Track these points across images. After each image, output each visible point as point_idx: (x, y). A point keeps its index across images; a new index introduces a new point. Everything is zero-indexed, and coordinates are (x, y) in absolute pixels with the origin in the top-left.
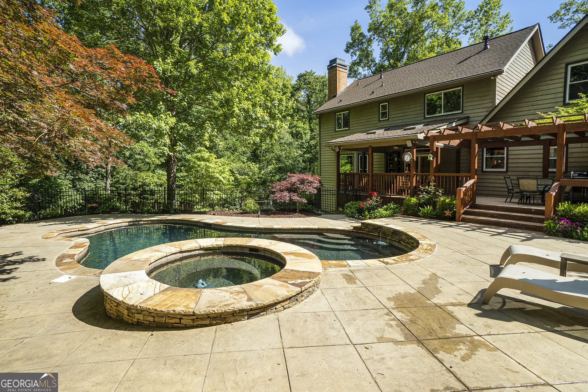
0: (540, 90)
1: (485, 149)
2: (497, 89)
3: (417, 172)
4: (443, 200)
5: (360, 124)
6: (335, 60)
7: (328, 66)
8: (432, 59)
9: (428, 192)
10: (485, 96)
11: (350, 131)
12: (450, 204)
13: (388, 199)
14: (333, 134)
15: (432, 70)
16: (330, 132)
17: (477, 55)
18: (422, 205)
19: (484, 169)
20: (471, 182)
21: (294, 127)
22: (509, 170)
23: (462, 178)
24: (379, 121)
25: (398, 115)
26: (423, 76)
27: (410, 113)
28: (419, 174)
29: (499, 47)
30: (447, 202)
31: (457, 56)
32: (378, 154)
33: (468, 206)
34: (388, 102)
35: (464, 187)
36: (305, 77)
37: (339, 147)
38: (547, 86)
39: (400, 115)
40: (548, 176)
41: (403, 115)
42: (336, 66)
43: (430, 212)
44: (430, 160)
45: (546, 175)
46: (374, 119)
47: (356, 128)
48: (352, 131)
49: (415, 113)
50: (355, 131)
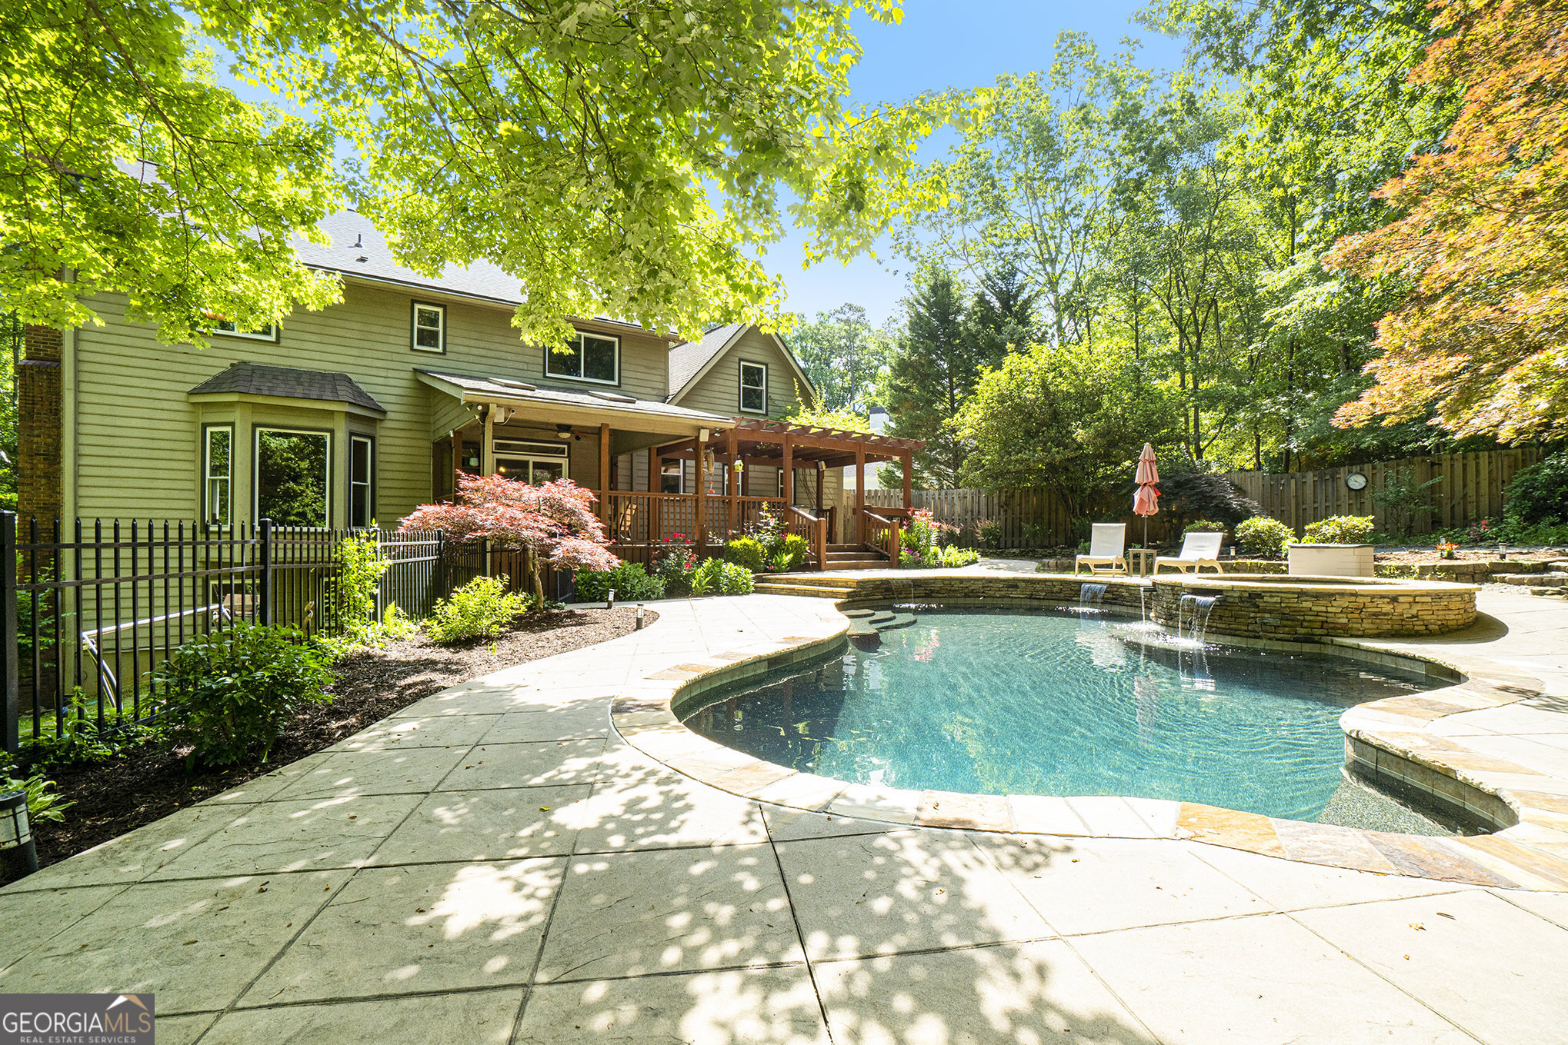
0: (717, 383)
11: (280, 350)
24: (412, 349)
25: (474, 351)
27: (509, 356)
34: (443, 307)
38: (724, 380)
39: (482, 352)
41: (490, 354)
46: (392, 339)
47: (312, 346)
48: (293, 353)
49: (520, 358)
50: (305, 354)
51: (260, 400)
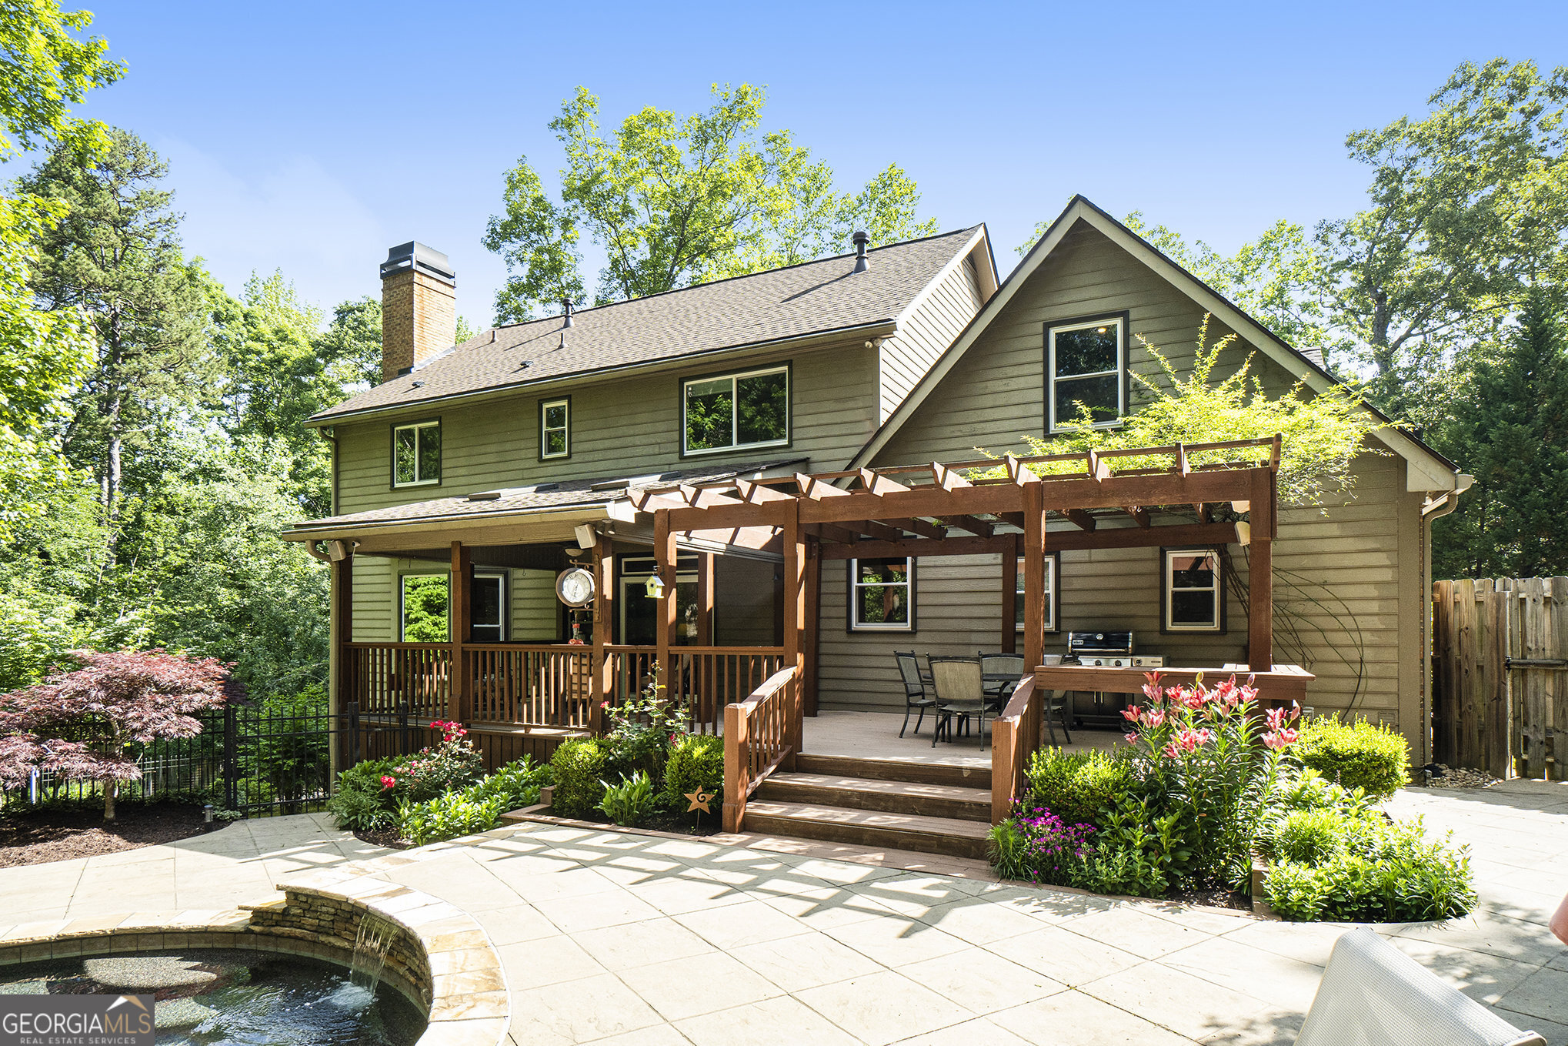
0: (987, 391)
1: (855, 562)
2: (883, 379)
3: (616, 640)
4: (686, 751)
5: (478, 469)
6: (409, 247)
7: (383, 267)
8: (722, 284)
9: (642, 717)
10: (853, 398)
11: (443, 492)
12: (706, 763)
13: (517, 744)
14: (385, 498)
15: (714, 314)
16: (373, 490)
17: (837, 283)
18: (613, 770)
19: (856, 626)
20: (782, 677)
21: (312, 474)
22: (919, 628)
23: (758, 665)
24: (541, 460)
25: (600, 445)
26: (683, 326)
27: (637, 440)
28: (624, 650)
29: (892, 267)
30: (695, 756)
31: (788, 282)
32: (530, 573)
33: (770, 765)
34: (569, 398)
35: (754, 699)
36: (358, 314)
37: (346, 543)
38: (1004, 381)
39: (607, 444)
40: (1015, 645)
41: (617, 443)
42: (409, 270)
43: (641, 798)
44: (654, 600)
45: (1010, 643)
46: (523, 454)
49: (651, 439)
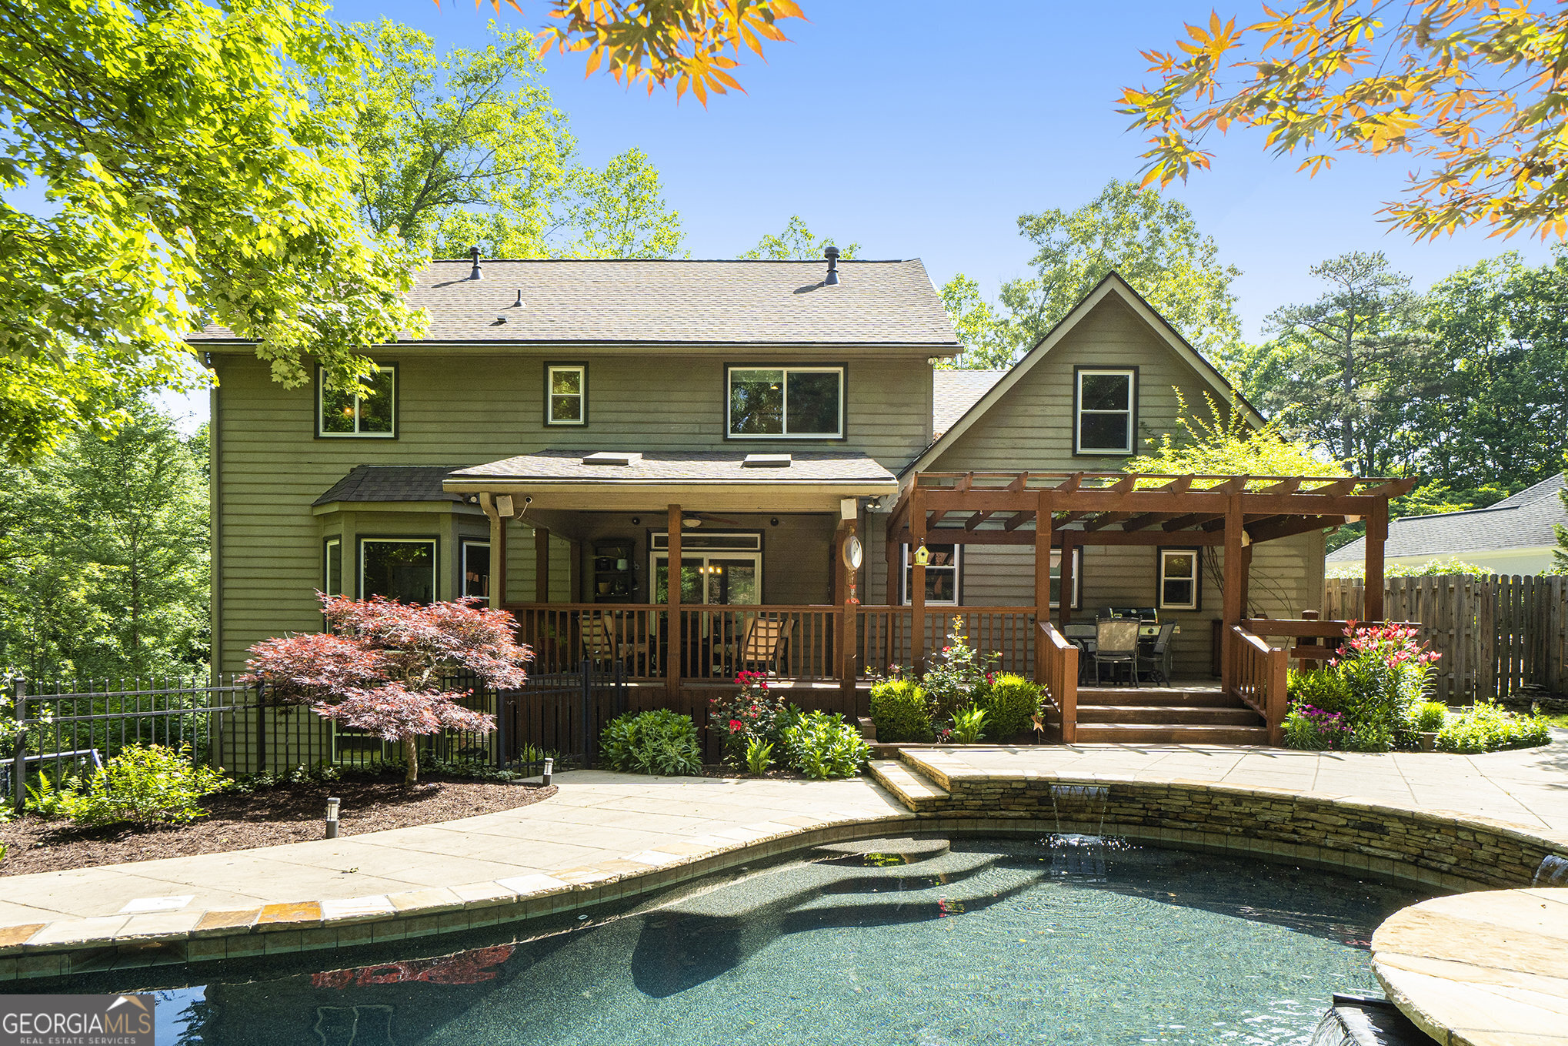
0: (1027, 414)
24: (546, 425)
25: (626, 417)
27: (675, 417)
29: (867, 286)
34: (585, 364)
37: (518, 498)
41: (647, 418)
46: (521, 417)
47: (431, 437)
48: (413, 448)
49: (687, 418)
50: (425, 448)
51: (359, 507)
